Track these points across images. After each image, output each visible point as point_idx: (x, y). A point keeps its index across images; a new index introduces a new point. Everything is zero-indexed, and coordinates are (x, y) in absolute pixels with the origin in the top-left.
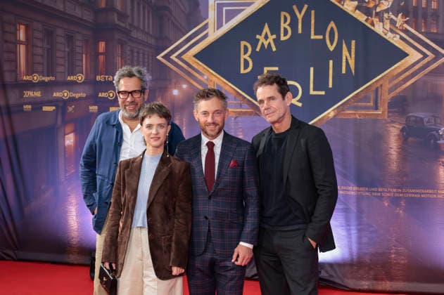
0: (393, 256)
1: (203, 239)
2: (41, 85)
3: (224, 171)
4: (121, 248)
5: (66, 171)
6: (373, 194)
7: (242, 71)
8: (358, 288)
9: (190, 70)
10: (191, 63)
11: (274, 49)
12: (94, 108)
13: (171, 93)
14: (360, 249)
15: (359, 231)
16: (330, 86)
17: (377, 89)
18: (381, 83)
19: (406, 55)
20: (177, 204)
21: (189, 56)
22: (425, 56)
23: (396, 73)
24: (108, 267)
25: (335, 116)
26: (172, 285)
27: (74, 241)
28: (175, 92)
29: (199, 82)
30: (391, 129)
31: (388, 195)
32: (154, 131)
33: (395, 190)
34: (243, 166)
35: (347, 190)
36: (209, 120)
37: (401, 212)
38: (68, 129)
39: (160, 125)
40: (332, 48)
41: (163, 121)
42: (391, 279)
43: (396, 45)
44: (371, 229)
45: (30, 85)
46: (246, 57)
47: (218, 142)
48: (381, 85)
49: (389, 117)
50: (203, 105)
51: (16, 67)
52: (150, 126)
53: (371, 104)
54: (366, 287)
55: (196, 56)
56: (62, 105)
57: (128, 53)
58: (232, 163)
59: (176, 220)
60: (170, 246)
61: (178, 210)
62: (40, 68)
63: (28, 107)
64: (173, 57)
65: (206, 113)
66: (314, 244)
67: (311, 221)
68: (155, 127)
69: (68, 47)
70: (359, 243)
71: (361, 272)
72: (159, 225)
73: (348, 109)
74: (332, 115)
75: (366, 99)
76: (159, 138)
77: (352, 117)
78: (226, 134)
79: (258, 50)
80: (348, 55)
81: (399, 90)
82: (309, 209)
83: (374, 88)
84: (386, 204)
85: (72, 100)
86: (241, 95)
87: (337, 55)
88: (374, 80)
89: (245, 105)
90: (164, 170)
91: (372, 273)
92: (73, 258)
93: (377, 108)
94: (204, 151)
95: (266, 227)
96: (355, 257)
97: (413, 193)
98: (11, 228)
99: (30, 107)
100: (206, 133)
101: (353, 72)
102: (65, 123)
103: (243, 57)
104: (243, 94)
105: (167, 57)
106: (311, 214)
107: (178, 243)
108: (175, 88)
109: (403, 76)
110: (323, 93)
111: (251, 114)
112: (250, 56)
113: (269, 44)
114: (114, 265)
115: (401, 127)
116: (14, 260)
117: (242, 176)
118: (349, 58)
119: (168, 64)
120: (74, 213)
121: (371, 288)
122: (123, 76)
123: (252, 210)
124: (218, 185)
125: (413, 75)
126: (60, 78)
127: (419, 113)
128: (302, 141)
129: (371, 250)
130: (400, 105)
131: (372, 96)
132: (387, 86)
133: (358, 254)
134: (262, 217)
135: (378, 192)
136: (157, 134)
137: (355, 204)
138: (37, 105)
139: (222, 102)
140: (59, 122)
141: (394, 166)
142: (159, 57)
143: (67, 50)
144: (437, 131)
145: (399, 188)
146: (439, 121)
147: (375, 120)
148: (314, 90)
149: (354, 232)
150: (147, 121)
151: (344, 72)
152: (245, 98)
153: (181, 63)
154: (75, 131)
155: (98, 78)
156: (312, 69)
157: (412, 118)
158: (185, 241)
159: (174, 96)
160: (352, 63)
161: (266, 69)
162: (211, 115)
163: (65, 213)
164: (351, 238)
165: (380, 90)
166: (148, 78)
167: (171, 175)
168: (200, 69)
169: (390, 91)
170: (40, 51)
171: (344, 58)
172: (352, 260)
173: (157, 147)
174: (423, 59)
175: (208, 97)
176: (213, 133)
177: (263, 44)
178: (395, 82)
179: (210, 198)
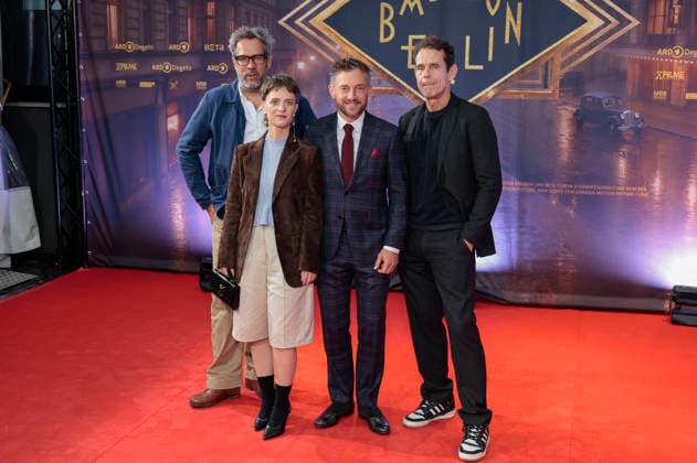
0: (560, 264)
2: (137, 55)
5: (169, 163)
6: (539, 190)
7: (382, 40)
8: (517, 301)
10: (321, 29)
11: (422, 13)
12: (201, 85)
13: (296, 65)
14: (520, 255)
15: (521, 234)
16: (490, 58)
17: (547, 64)
18: (551, 56)
19: (585, 21)
20: (307, 197)
21: (318, 21)
22: (608, 22)
23: (570, 43)
24: (226, 273)
25: (494, 96)
26: (300, 294)
27: (181, 245)
28: (301, 65)
29: (331, 53)
30: (562, 112)
31: (558, 191)
32: (280, 108)
33: (565, 186)
34: (387, 156)
35: (511, 186)
36: (350, 96)
37: (572, 212)
38: (171, 109)
39: (288, 101)
40: (493, 12)
41: (290, 96)
42: (557, 291)
43: (573, 8)
44: (536, 232)
45: (124, 56)
46: (387, 22)
47: (358, 125)
48: (552, 59)
49: (560, 97)
51: (106, 33)
52: (275, 101)
53: (539, 81)
55: (327, 21)
56: (162, 80)
57: (244, 16)
58: (374, 152)
59: (305, 217)
60: (299, 248)
61: (307, 204)
62: (134, 34)
63: (121, 83)
64: (298, 22)
65: (345, 88)
66: (470, 247)
67: (468, 220)
68: (282, 103)
69: (170, 8)
70: (520, 249)
71: (521, 283)
72: (287, 223)
73: (512, 87)
74: (491, 94)
75: (533, 75)
76: (285, 117)
77: (517, 96)
78: (368, 115)
79: (401, 13)
80: (513, 20)
81: (573, 65)
82: (467, 203)
83: (543, 62)
84: (554, 202)
85: (175, 74)
86: (380, 69)
87: (499, 20)
89: (384, 82)
90: (291, 157)
91: (535, 283)
92: (178, 265)
93: (546, 87)
94: (341, 136)
95: (414, 226)
96: (515, 266)
97: (586, 189)
98: (104, 229)
99: (124, 82)
100: (343, 112)
101: (519, 41)
102: (167, 103)
103: (384, 22)
104: (383, 68)
105: (291, 22)
106: (469, 210)
108: (301, 60)
109: (579, 48)
110: (481, 67)
111: (391, 93)
112: (392, 22)
113: (416, 6)
114: (232, 271)
115: (574, 110)
116: (107, 266)
117: (386, 167)
118: (514, 24)
119: (293, 31)
120: (180, 211)
121: (534, 301)
122: (242, 37)
124: (356, 178)
125: (591, 46)
126: (160, 47)
127: (597, 93)
128: (462, 122)
129: (534, 257)
130: (574, 82)
131: (541, 71)
132: (560, 60)
133: (518, 260)
134: (410, 214)
135: (544, 188)
136: (284, 111)
137: (516, 203)
138: (133, 80)
139: (365, 75)
140: (160, 101)
141: (565, 157)
142: (281, 22)
143: (168, 11)
144: (619, 115)
145: (569, 183)
146: (620, 102)
147: (544, 102)
148: (471, 63)
149: (514, 235)
150: (272, 95)
151: (507, 41)
152: (384, 73)
153: (307, 29)
154: (179, 112)
155: (207, 47)
156: (468, 38)
157: (589, 99)
158: (317, 242)
159: (300, 71)
160: (517, 31)
161: (411, 38)
162: (351, 90)
163: (169, 211)
164: (511, 243)
165: (550, 64)
166: (271, 41)
167: (299, 162)
168: (332, 37)
169: (563, 66)
170: (134, 13)
171: (508, 24)
172: (512, 269)
173: (282, 128)
174: (604, 26)
176: (354, 113)
177: (408, 6)
178: (570, 54)
179: (346, 194)
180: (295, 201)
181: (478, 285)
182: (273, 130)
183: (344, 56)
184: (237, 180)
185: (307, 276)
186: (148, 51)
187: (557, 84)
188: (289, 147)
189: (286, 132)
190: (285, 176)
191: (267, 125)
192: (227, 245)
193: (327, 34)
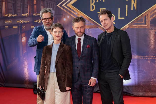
0: (152, 82)
1: (77, 76)
2: (12, 18)
3: (84, 49)
4: (46, 80)
5: (23, 52)
6: (144, 58)
7: (91, 10)
8: (138, 95)
9: (70, 10)
10: (71, 8)
11: (104, 1)
13: (63, 19)
14: (138, 80)
15: (139, 73)
16: (127, 15)
17: (145, 16)
18: (147, 13)
20: (67, 62)
21: (70, 5)
23: (153, 9)
24: (41, 88)
25: (128, 27)
26: (66, 94)
27: (27, 79)
28: (65, 19)
29: (74, 15)
30: (151, 32)
31: (150, 58)
32: (57, 34)
33: (153, 56)
34: (92, 47)
35: (135, 57)
36: (79, 30)
37: (155, 65)
38: (23, 35)
39: (60, 32)
42: (151, 91)
44: (144, 72)
45: (7, 18)
46: (93, 4)
47: (82, 38)
48: (147, 14)
49: (150, 27)
50: (76, 25)
51: (2, 11)
52: (56, 32)
53: (143, 22)
54: (141, 95)
55: (73, 5)
56: (20, 26)
57: (46, 4)
58: (88, 46)
59: (67, 69)
60: (65, 79)
61: (67, 65)
62: (11, 11)
63: (7, 27)
64: (63, 5)
65: (77, 28)
66: (122, 77)
67: (121, 68)
69: (22, 3)
70: (138, 78)
71: (139, 89)
72: (60, 71)
73: (134, 24)
74: (127, 27)
75: (141, 20)
76: (59, 37)
77: (136, 27)
78: (85, 35)
79: (97, 1)
80: (134, 2)
82: (120, 63)
83: (144, 16)
84: (149, 62)
85: (24, 24)
86: (91, 20)
88: (144, 12)
89: (93, 24)
90: (61, 49)
91: (143, 89)
92: (26, 86)
93: (145, 24)
96: (137, 83)
99: (8, 27)
100: (78, 35)
101: (136, 9)
102: (21, 33)
103: (91, 4)
104: (92, 19)
105: (61, 5)
106: (121, 65)
107: (68, 78)
108: (65, 18)
110: (124, 18)
111: (95, 27)
112: (94, 4)
114: (43, 87)
115: (155, 31)
119: (62, 8)
120: (26, 68)
121: (143, 95)
123: (96, 65)
124: (82, 55)
126: (19, 15)
128: (119, 36)
129: (143, 80)
131: (144, 19)
132: (150, 15)
133: (138, 82)
135: (146, 57)
137: (137, 62)
138: (10, 26)
139: (83, 23)
140: (19, 33)
141: (152, 47)
142: (58, 6)
143: (21, 3)
145: (154, 56)
147: (145, 29)
148: (120, 17)
149: (136, 73)
151: (132, 9)
152: (92, 21)
153: (67, 8)
154: (26, 36)
155: (34, 15)
156: (119, 9)
158: (71, 77)
159: (64, 21)
160: (135, 6)
161: (101, 9)
162: (79, 28)
163: (23, 68)
164: (135, 76)
165: (146, 16)
168: (75, 10)
170: (10, 4)
171: (132, 4)
172: (136, 84)
173: (58, 40)
175: (78, 21)
176: (80, 35)
178: (153, 13)
179: (79, 60)
180: (63, 64)
181: (124, 90)
182: (55, 41)
183: (79, 16)
184: (44, 57)
185: (67, 88)
186: (15, 17)
187: (149, 23)
188: (61, 46)
189: (60, 42)
190: (60, 56)
191: (54, 40)
192: (41, 79)
193: (72, 9)
